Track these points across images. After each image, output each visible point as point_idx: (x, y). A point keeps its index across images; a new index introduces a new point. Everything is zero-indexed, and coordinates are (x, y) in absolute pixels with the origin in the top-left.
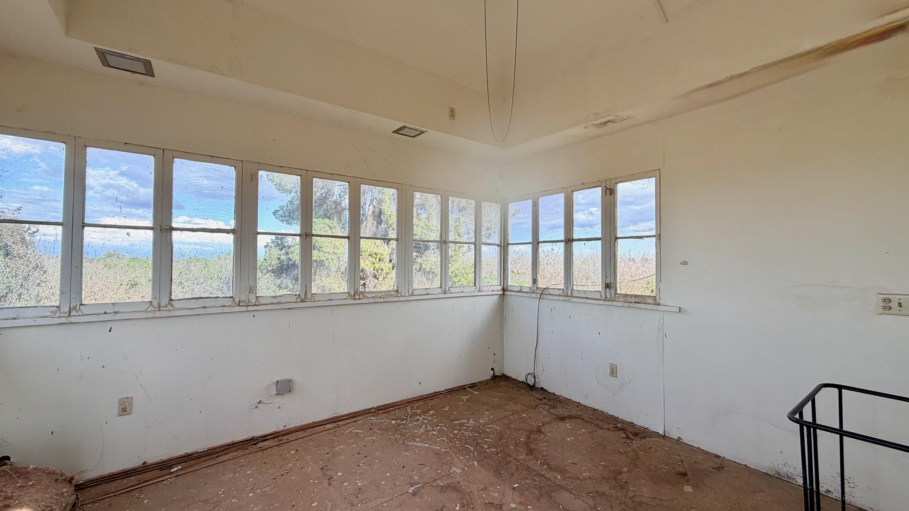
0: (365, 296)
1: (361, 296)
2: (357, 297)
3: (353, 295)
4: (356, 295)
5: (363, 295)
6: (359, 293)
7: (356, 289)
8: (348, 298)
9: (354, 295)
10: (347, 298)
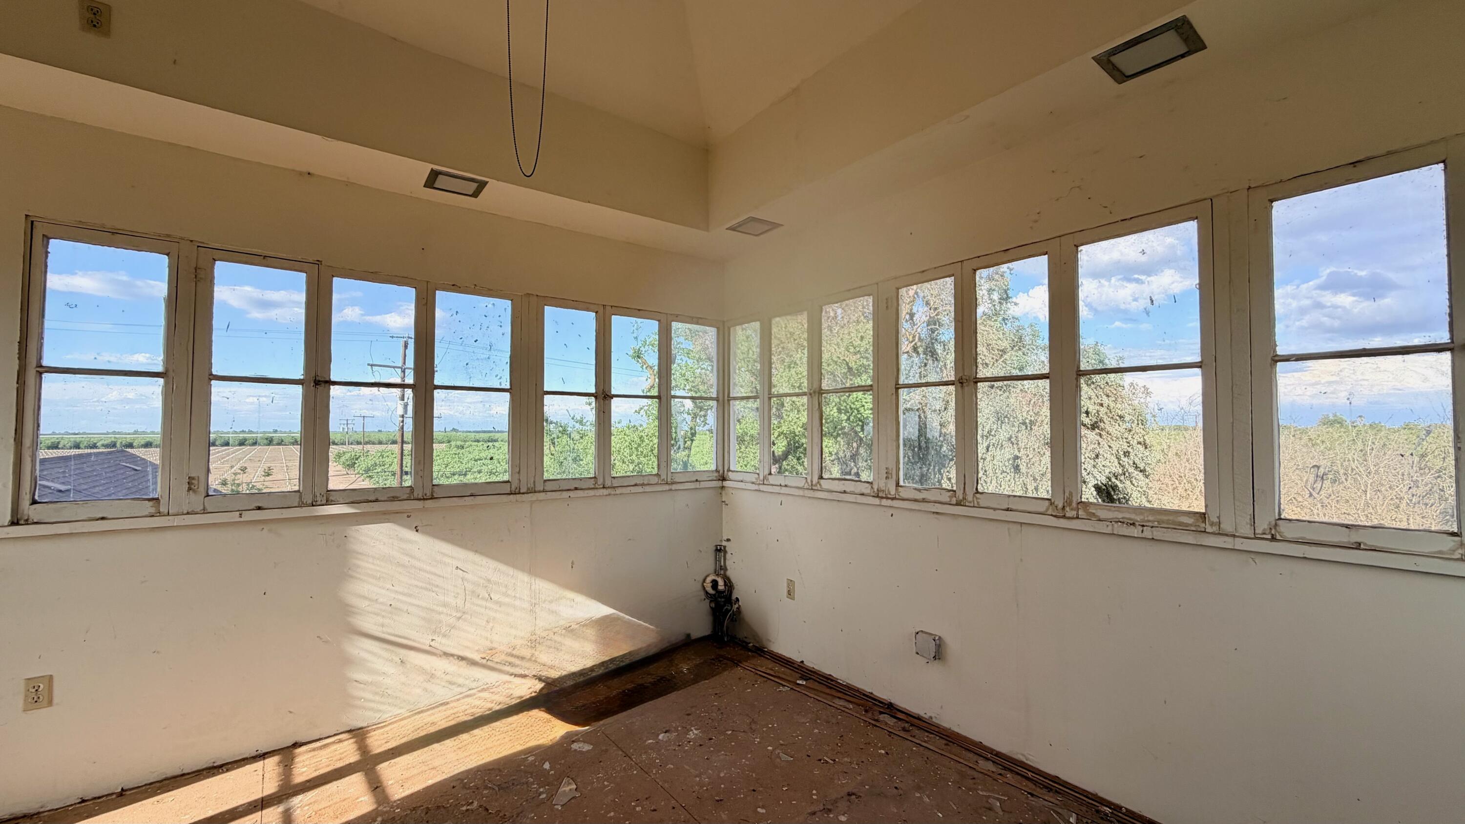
0: (1094, 514)
1: (1081, 512)
2: (1070, 513)
3: (1060, 506)
4: (1068, 509)
5: (1086, 511)
6: (1074, 505)
7: (1067, 494)
8: (1050, 512)
9: (1064, 508)
10: (1047, 511)
